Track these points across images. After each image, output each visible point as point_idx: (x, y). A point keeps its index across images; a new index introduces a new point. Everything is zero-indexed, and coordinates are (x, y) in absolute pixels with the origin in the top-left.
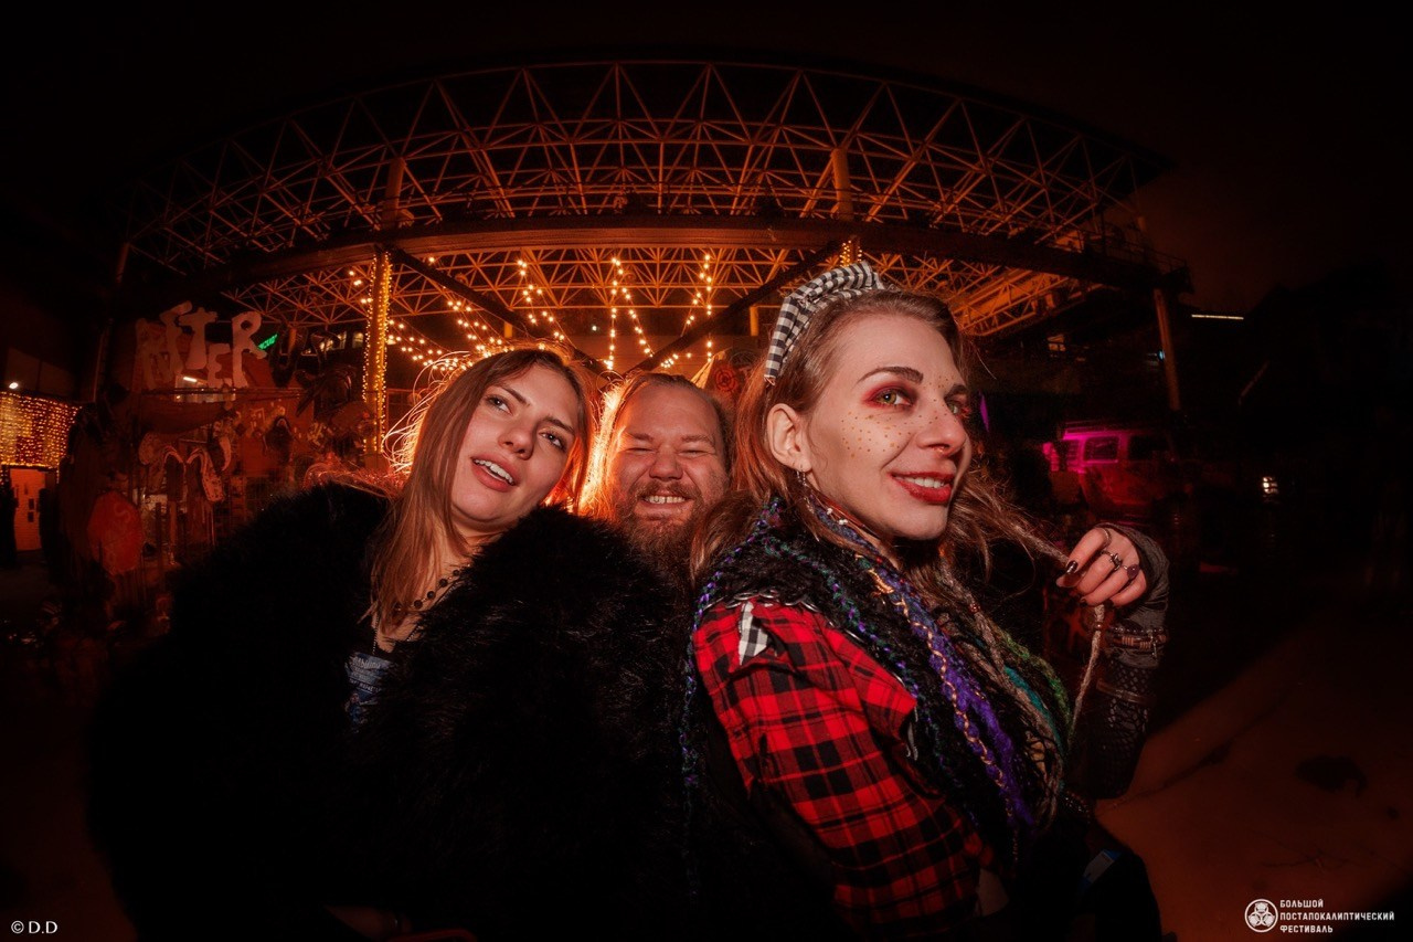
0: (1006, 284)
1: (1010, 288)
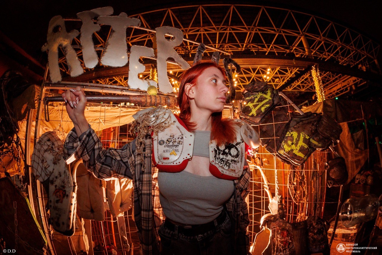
0: (340, 82)
1: (341, 83)
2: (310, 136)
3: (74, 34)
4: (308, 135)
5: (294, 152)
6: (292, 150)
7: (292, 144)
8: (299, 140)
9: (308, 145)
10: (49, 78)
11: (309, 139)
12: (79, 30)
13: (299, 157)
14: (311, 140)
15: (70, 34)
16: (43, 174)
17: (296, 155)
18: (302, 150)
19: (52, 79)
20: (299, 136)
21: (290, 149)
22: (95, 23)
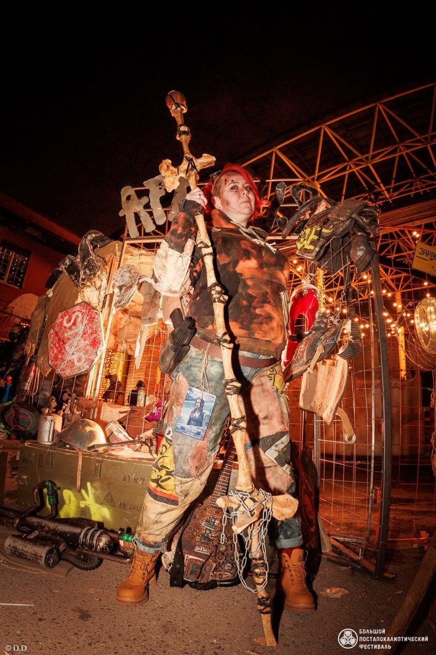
2: (321, 227)
3: (144, 200)
4: (320, 227)
5: (305, 247)
6: (304, 246)
7: (304, 240)
8: (310, 235)
9: (318, 236)
10: (128, 235)
11: (321, 230)
12: (148, 195)
13: (310, 250)
14: (324, 230)
15: (141, 200)
16: (120, 282)
17: (306, 249)
18: (311, 243)
19: (131, 235)
20: (311, 232)
21: (301, 246)
22: (160, 189)
